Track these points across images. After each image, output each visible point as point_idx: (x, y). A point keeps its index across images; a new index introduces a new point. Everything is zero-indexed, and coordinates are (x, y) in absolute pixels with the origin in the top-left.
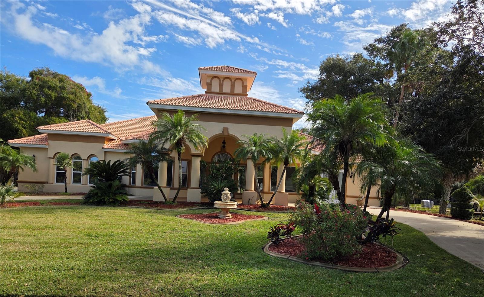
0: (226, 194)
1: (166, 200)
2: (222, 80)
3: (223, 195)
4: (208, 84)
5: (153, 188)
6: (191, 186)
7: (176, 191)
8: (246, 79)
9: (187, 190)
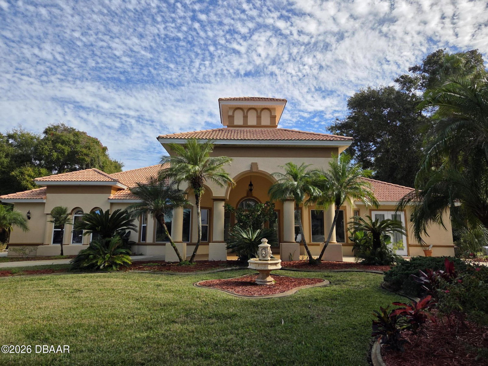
0: (265, 248)
1: (180, 259)
2: (245, 111)
3: (260, 249)
4: (229, 117)
5: (164, 245)
6: (214, 240)
7: (194, 247)
8: (274, 109)
9: (208, 244)
